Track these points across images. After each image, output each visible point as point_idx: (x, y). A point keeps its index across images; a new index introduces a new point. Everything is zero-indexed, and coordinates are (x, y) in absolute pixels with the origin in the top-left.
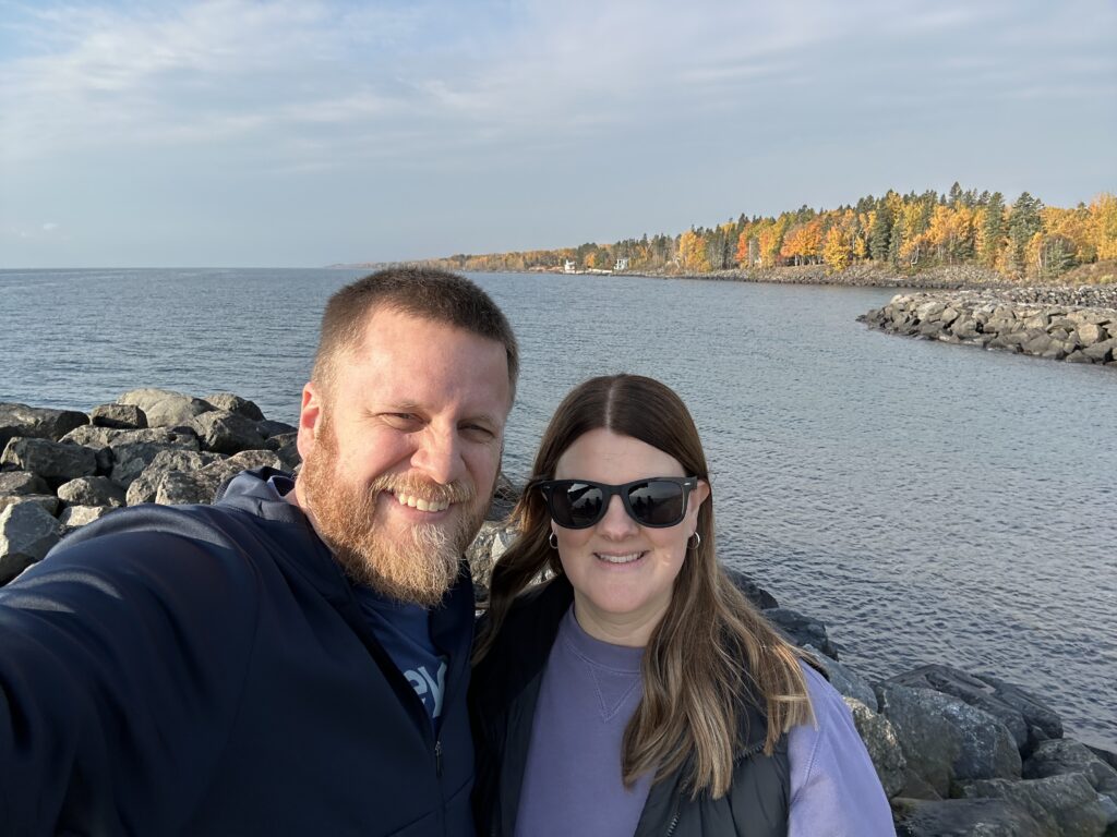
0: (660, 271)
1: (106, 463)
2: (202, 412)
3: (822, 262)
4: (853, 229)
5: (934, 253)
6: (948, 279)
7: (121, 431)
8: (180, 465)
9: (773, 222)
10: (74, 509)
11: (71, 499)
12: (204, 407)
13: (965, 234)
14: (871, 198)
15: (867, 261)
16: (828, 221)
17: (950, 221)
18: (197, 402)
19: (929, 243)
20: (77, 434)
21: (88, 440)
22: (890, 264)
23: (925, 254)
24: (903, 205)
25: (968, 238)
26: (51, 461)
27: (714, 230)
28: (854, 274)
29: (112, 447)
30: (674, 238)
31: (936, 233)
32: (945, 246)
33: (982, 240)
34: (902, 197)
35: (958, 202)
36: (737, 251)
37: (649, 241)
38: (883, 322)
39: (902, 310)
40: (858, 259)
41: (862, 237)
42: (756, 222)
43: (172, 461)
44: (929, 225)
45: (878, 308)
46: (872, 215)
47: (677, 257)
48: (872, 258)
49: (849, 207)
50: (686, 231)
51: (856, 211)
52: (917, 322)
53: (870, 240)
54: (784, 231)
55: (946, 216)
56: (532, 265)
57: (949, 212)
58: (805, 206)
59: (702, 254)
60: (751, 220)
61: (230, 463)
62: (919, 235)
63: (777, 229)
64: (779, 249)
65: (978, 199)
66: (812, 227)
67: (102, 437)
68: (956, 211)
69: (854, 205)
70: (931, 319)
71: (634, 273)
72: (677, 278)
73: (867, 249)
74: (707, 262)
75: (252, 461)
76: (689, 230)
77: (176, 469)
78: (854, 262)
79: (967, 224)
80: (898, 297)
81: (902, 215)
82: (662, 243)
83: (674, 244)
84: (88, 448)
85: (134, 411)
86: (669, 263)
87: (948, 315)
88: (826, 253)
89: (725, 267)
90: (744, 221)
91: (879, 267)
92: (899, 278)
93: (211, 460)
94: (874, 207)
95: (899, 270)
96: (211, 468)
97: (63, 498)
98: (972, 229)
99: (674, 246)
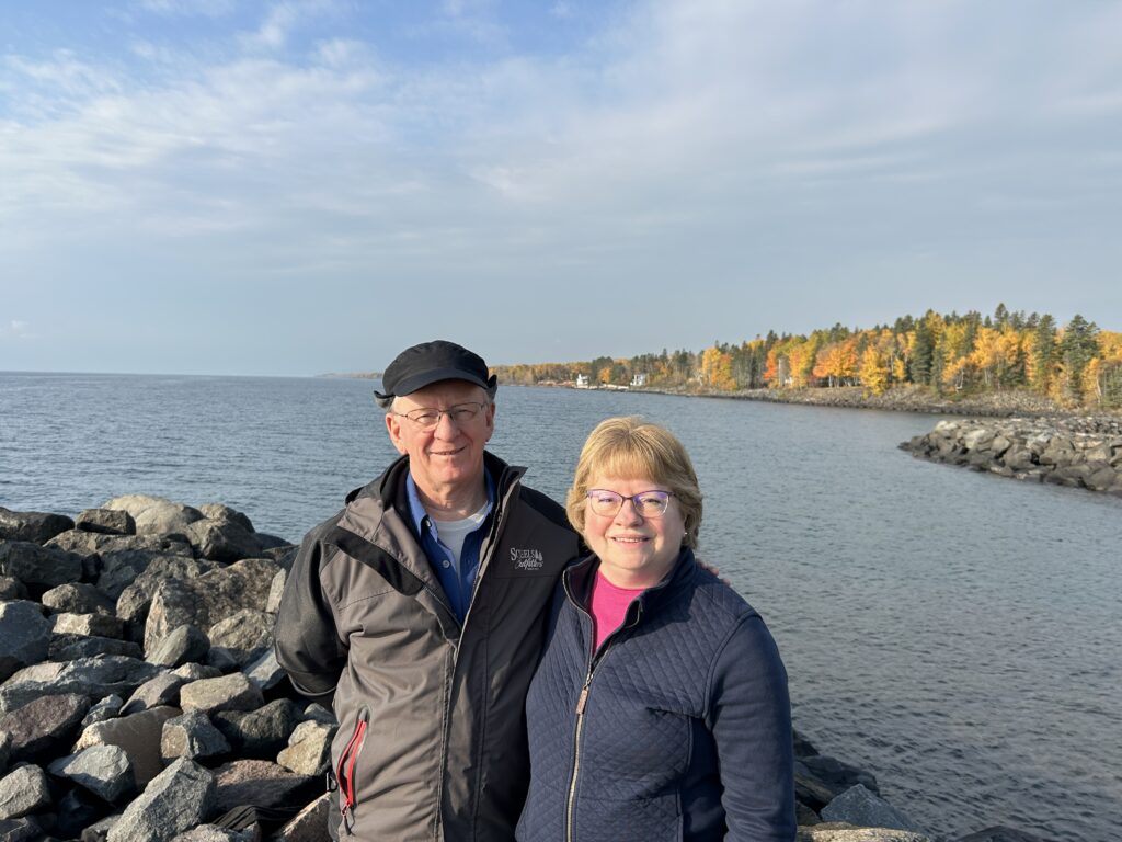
0: (680, 388)
1: (92, 570)
2: (195, 520)
3: (859, 385)
4: (891, 350)
5: (980, 378)
6: (997, 405)
7: (111, 536)
8: (175, 572)
9: (804, 340)
10: (60, 616)
11: (57, 607)
12: (195, 515)
13: (1014, 358)
14: (909, 318)
15: (908, 384)
16: (864, 341)
17: (997, 343)
18: (189, 511)
19: (974, 367)
20: (63, 539)
21: (74, 545)
22: (933, 389)
23: (970, 378)
24: (944, 326)
25: (1017, 363)
26: (35, 566)
27: (740, 347)
28: (894, 397)
29: (100, 553)
30: (696, 353)
31: (982, 355)
32: (992, 369)
33: (1032, 365)
34: (943, 317)
35: (1004, 324)
36: (765, 369)
37: (670, 357)
38: (927, 449)
39: (948, 438)
40: (898, 382)
41: (902, 358)
42: (786, 339)
43: (167, 568)
44: (973, 348)
45: (922, 434)
46: (912, 336)
47: (700, 375)
48: (913, 382)
49: (886, 327)
50: (710, 348)
51: (895, 331)
52: (965, 451)
53: (910, 362)
54: (817, 349)
55: (991, 339)
56: (542, 379)
57: (995, 334)
58: (838, 324)
59: (727, 372)
60: (780, 337)
61: (230, 571)
62: (963, 359)
63: (809, 347)
64: (811, 369)
65: (1026, 321)
66: (847, 347)
67: (91, 543)
68: (1002, 333)
69: (892, 325)
70: (981, 447)
71: (652, 390)
72: (700, 396)
73: (908, 371)
74: (733, 380)
75: (253, 570)
76: (713, 347)
77: (171, 577)
78: (894, 385)
79: (1015, 348)
80: (943, 423)
81: (944, 337)
82: (683, 359)
83: (697, 360)
84: (74, 554)
85: (123, 517)
86: (691, 380)
87: (999, 444)
88: (863, 375)
89: (752, 386)
90: (772, 338)
91: (921, 391)
92: (944, 404)
93: (209, 568)
94: (913, 328)
95: (943, 395)
96: (210, 576)
97: (49, 605)
98: (1021, 354)
99: (696, 361)
